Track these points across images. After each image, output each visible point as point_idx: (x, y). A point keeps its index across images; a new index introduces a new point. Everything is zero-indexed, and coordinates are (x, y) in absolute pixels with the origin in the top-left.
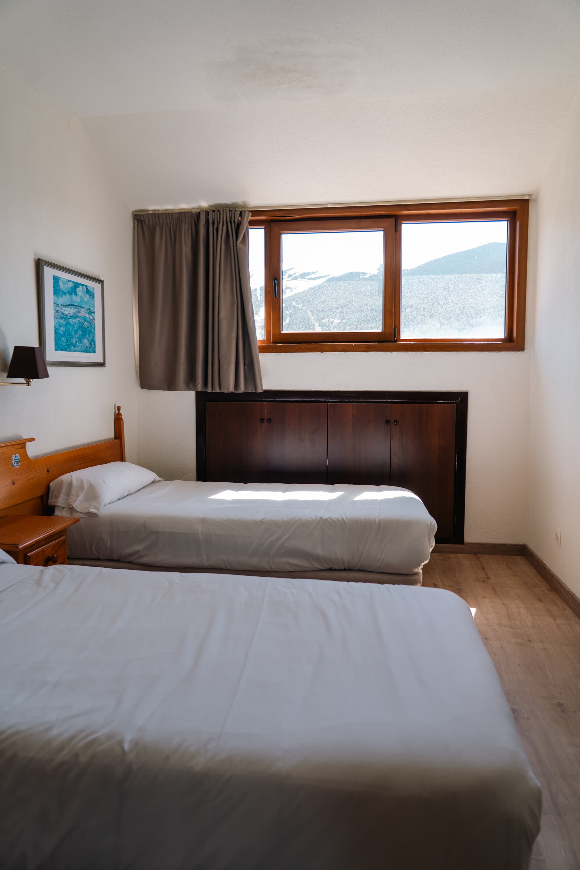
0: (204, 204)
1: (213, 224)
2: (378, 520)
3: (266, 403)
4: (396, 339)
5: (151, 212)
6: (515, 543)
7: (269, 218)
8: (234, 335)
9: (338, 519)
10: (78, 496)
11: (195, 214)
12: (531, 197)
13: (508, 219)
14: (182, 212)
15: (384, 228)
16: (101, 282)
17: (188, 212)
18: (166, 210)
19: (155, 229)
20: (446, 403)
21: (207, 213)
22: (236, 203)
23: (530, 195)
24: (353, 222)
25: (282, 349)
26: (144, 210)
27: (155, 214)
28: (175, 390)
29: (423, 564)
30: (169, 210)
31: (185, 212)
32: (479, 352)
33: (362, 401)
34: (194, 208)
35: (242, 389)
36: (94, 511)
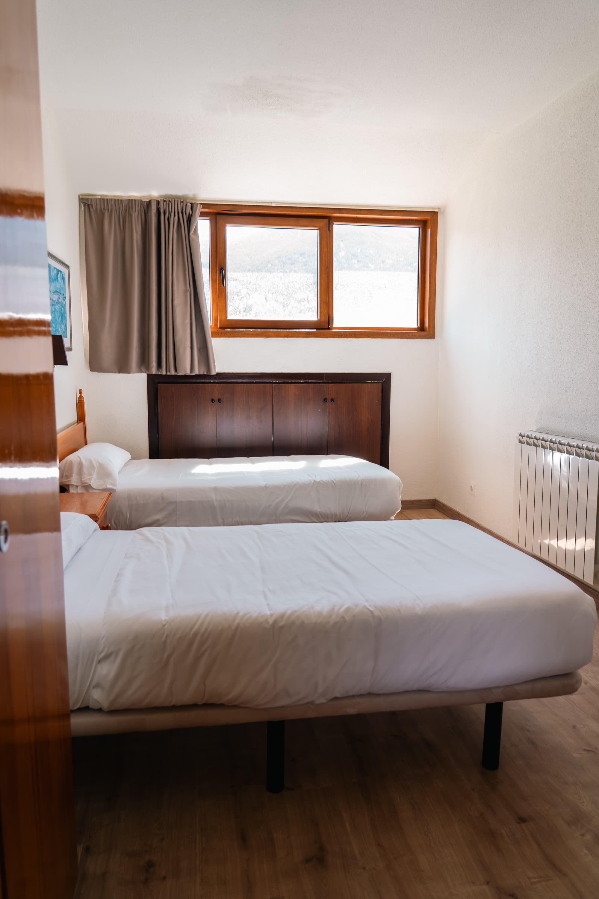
0: (155, 193)
1: (165, 213)
2: (360, 480)
3: (216, 384)
4: (330, 326)
5: (99, 197)
6: (427, 499)
7: (215, 211)
8: (188, 321)
9: (329, 482)
10: (90, 474)
11: (145, 202)
12: (440, 210)
13: (420, 226)
14: (132, 200)
15: (319, 228)
16: (68, 267)
17: (138, 200)
18: (115, 196)
19: (103, 214)
20: (373, 383)
21: (158, 203)
22: (187, 195)
23: (439, 209)
24: (292, 220)
25: (231, 334)
26: (91, 194)
27: (104, 199)
28: (128, 372)
29: (397, 512)
30: (118, 196)
31: (135, 200)
32: (399, 339)
33: (303, 381)
34: (144, 197)
35: (196, 372)
36: (111, 487)
